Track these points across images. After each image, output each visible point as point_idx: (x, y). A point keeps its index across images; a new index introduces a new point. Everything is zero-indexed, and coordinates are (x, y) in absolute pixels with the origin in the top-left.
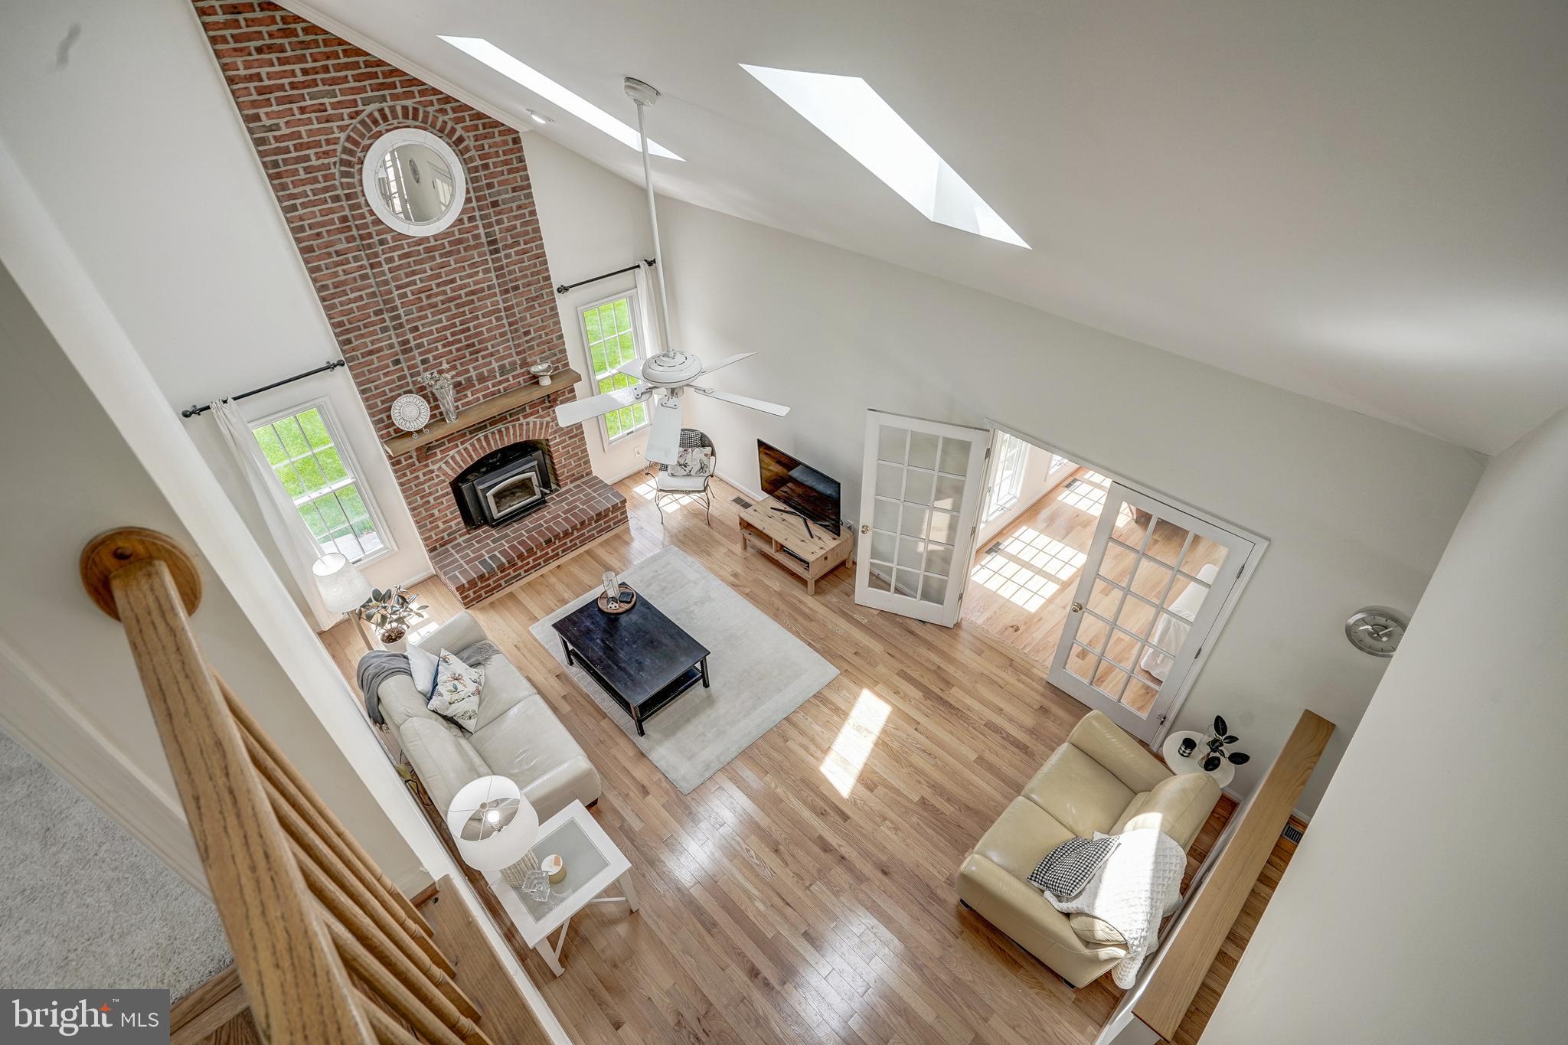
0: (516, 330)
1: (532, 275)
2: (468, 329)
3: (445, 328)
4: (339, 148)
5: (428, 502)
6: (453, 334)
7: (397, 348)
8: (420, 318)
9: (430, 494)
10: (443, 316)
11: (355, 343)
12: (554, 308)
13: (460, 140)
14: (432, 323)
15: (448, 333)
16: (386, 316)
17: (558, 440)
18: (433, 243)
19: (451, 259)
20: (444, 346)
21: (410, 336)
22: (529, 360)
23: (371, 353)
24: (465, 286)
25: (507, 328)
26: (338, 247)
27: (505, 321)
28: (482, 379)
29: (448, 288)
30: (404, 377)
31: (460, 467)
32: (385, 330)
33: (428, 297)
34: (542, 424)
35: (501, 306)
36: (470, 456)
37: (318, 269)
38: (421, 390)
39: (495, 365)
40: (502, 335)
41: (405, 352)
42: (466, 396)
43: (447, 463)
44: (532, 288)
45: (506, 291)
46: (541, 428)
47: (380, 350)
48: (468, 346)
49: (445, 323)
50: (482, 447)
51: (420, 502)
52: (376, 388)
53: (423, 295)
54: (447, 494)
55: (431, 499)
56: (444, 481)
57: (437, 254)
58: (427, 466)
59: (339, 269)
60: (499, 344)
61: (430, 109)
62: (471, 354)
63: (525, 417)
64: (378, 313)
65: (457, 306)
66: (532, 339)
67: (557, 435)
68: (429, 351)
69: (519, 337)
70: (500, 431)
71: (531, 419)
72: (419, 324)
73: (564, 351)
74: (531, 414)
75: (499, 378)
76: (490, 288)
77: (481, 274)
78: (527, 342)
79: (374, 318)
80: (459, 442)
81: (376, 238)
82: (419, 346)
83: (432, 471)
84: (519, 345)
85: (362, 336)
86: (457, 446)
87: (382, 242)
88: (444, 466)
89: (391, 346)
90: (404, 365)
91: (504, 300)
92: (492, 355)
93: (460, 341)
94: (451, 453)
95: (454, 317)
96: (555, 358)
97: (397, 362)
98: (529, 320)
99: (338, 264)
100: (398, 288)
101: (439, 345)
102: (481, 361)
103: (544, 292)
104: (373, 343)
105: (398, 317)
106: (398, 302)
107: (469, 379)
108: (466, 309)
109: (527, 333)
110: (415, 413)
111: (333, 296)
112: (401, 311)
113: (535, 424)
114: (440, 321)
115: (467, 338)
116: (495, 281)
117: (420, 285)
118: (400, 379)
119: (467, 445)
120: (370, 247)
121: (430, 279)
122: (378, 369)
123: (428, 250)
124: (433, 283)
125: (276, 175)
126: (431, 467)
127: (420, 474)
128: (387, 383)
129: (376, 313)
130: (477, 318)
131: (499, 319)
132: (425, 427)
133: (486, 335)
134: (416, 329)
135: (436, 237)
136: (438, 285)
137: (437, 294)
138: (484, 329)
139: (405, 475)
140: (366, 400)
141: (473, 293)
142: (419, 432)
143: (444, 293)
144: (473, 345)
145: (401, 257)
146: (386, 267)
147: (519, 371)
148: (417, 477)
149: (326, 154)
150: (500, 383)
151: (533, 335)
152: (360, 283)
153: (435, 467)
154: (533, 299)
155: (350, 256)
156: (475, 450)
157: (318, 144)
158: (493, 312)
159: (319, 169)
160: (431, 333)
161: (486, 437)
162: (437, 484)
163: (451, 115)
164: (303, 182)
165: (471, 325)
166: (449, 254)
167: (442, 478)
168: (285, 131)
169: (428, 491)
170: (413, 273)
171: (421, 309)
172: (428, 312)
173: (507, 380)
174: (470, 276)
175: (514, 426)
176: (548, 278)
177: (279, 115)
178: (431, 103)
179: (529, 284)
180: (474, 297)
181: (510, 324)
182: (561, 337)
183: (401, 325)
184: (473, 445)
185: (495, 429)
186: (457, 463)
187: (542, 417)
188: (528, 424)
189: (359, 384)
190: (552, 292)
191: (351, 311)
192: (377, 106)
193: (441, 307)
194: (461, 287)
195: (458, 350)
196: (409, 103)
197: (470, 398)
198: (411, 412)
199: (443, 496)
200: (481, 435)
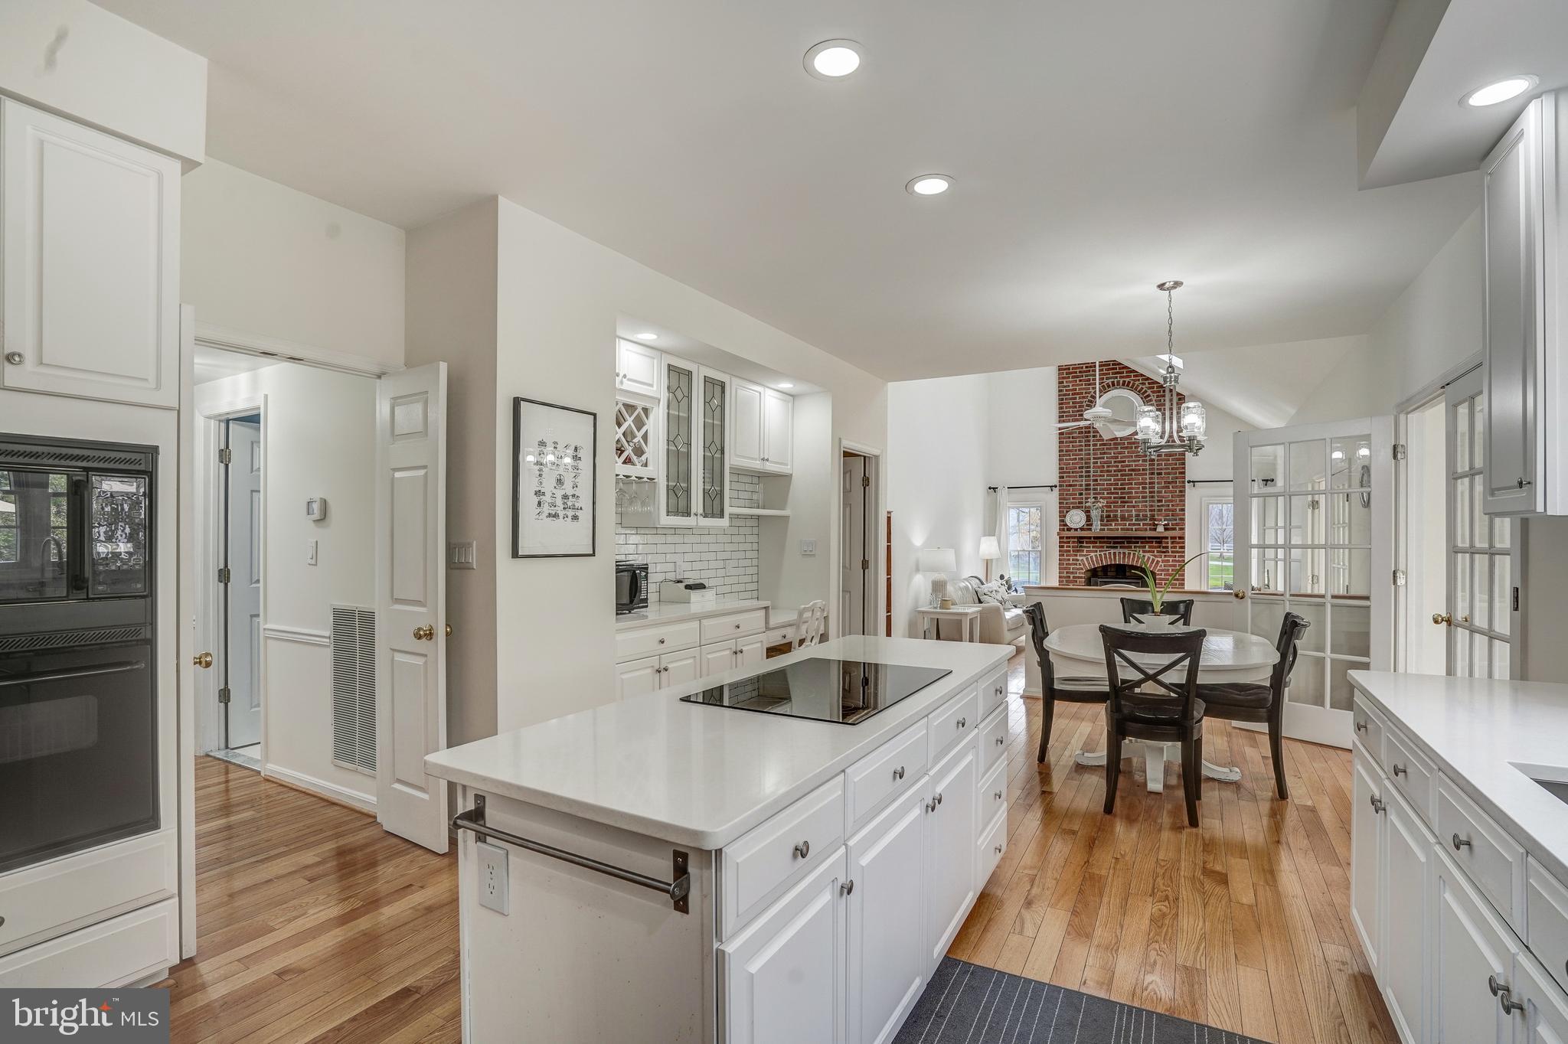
0: (1153, 497)
1: (1172, 469)
2: (1124, 489)
3: (1111, 485)
4: (1089, 395)
5: (1069, 577)
6: (1115, 489)
7: (1084, 487)
8: (1100, 476)
9: (1072, 573)
10: (1112, 478)
11: (1065, 479)
12: (1183, 492)
13: (1149, 396)
14: (1106, 480)
15: (1112, 487)
16: (1084, 470)
17: (1163, 577)
18: (1119, 441)
19: (1126, 451)
20: (1108, 494)
21: (1092, 483)
22: (1156, 517)
23: (1070, 486)
24: (1129, 466)
25: (1148, 494)
26: (1075, 435)
27: (1147, 490)
28: (1123, 518)
29: (1120, 465)
30: (1082, 503)
31: (1094, 564)
32: (1081, 476)
33: (1108, 467)
34: (1153, 560)
35: (1148, 481)
36: (1102, 561)
37: (1063, 442)
38: (1087, 512)
39: (1134, 513)
40: (1143, 497)
41: (1086, 489)
42: (1111, 525)
43: (1087, 559)
44: (1171, 476)
45: (1153, 474)
46: (1152, 562)
47: (1076, 485)
48: (1121, 498)
49: (1112, 482)
50: (1110, 558)
51: (1065, 575)
52: (1066, 503)
53: (1105, 465)
54: (1081, 578)
55: (1071, 576)
56: (1082, 569)
57: (1119, 447)
58: (1076, 555)
59: (1071, 444)
60: (1139, 502)
61: (1137, 383)
62: (1121, 502)
63: (1144, 552)
64: (1082, 468)
65: (1122, 475)
66: (1162, 506)
67: (1163, 573)
68: (1100, 493)
69: (1153, 501)
70: (1124, 553)
71: (1147, 555)
72: (1099, 478)
73: (1183, 520)
74: (1149, 552)
75: (1134, 522)
76: (1143, 470)
77: (1141, 462)
78: (1158, 506)
79: (1078, 470)
80: (1098, 550)
81: (1092, 434)
82: (1094, 489)
83: (1077, 560)
84: (1152, 506)
85: (1069, 477)
86: (1096, 551)
87: (1094, 436)
88: (1085, 560)
89: (1081, 485)
90: (1084, 496)
91: (1150, 478)
92: (1134, 507)
93: (1118, 493)
94: (1092, 554)
95: (1119, 480)
96: (1175, 522)
97: (1081, 494)
98: (1163, 494)
99: (1071, 442)
100: (1094, 458)
101: (1105, 492)
102: (1126, 508)
103: (1178, 480)
104: (1073, 481)
105: (1089, 472)
106: (1092, 465)
107: (1116, 516)
108: (1127, 478)
109: (1159, 501)
110: (1079, 520)
111: (1063, 455)
112: (1092, 470)
113: (1149, 558)
114: (1110, 480)
115: (1122, 493)
116: (1148, 467)
117: (1106, 459)
118: (1079, 503)
119: (1102, 553)
120: (1087, 437)
121: (1112, 458)
122: (1071, 495)
123: (1115, 444)
124: (1113, 460)
125: (1061, 403)
126: (1078, 558)
127: (1071, 558)
128: (1072, 503)
129: (1080, 468)
130: (1131, 484)
131: (1143, 488)
132: (1080, 528)
133: (1134, 495)
134: (1096, 480)
135: (1121, 439)
136: (1115, 462)
137: (1113, 466)
138: (1133, 491)
139: (1063, 555)
140: (1060, 507)
141: (1133, 470)
142: (1076, 530)
143: (1117, 466)
144: (1124, 498)
145: (1100, 445)
146: (1092, 448)
147: (1148, 522)
148: (1069, 560)
149: (1084, 397)
150: (1134, 525)
151: (1163, 503)
152: (1078, 452)
153: (1080, 558)
154: (1169, 483)
155: (1078, 440)
156: (1106, 558)
157: (1082, 393)
158: (1142, 483)
159: (1078, 403)
160: (1103, 485)
161: (1115, 553)
162: (1078, 569)
163: (1147, 385)
164: (1070, 407)
165: (1127, 487)
166: (1127, 448)
167: (1082, 566)
168: (1071, 388)
169: (1071, 570)
170: (1104, 453)
171: (1101, 472)
172: (1105, 474)
173: (1139, 525)
174: (1134, 461)
175: (1134, 554)
176: (1184, 473)
177: (1071, 382)
178: (1139, 380)
179: (1169, 474)
180: (1133, 473)
181: (1150, 492)
182: (1183, 510)
183: (1089, 476)
184: (1105, 554)
185: (1122, 551)
186: (1092, 561)
187: (1155, 556)
188: (1144, 556)
189: (1060, 499)
190: (1184, 482)
191: (1069, 464)
192: (1112, 380)
193: (1113, 473)
194: (1127, 466)
195: (1115, 498)
196: (1127, 380)
197: (1113, 527)
198: (1076, 519)
199: (1079, 577)
200: (1112, 551)
